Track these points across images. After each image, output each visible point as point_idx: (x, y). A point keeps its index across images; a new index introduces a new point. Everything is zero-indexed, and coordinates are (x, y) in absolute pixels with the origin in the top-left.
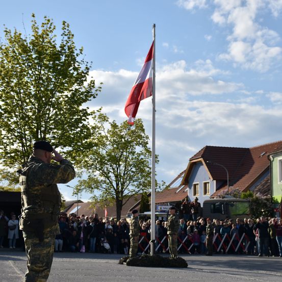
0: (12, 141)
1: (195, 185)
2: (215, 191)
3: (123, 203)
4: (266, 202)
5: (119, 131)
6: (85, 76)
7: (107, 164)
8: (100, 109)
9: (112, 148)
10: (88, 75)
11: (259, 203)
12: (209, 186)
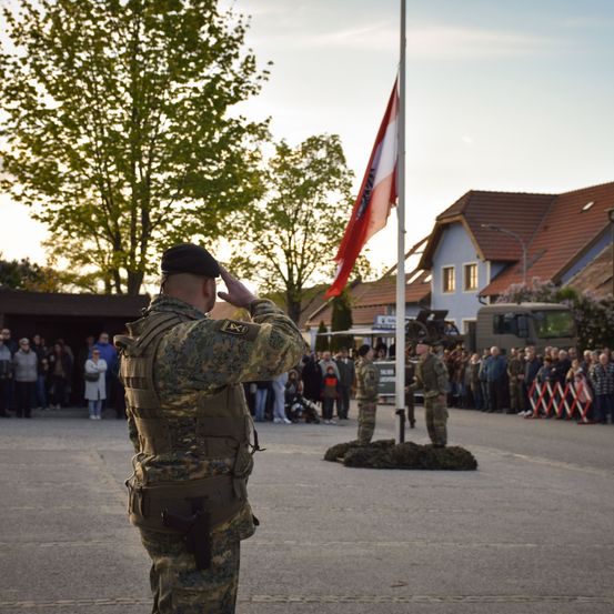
0: (79, 186)
1: (446, 270)
2: (488, 283)
3: (302, 308)
4: (603, 307)
5: (293, 160)
6: (235, 46)
7: (268, 228)
8: (268, 121)
9: (278, 195)
10: (242, 43)
11: (589, 310)
12: (475, 272)
